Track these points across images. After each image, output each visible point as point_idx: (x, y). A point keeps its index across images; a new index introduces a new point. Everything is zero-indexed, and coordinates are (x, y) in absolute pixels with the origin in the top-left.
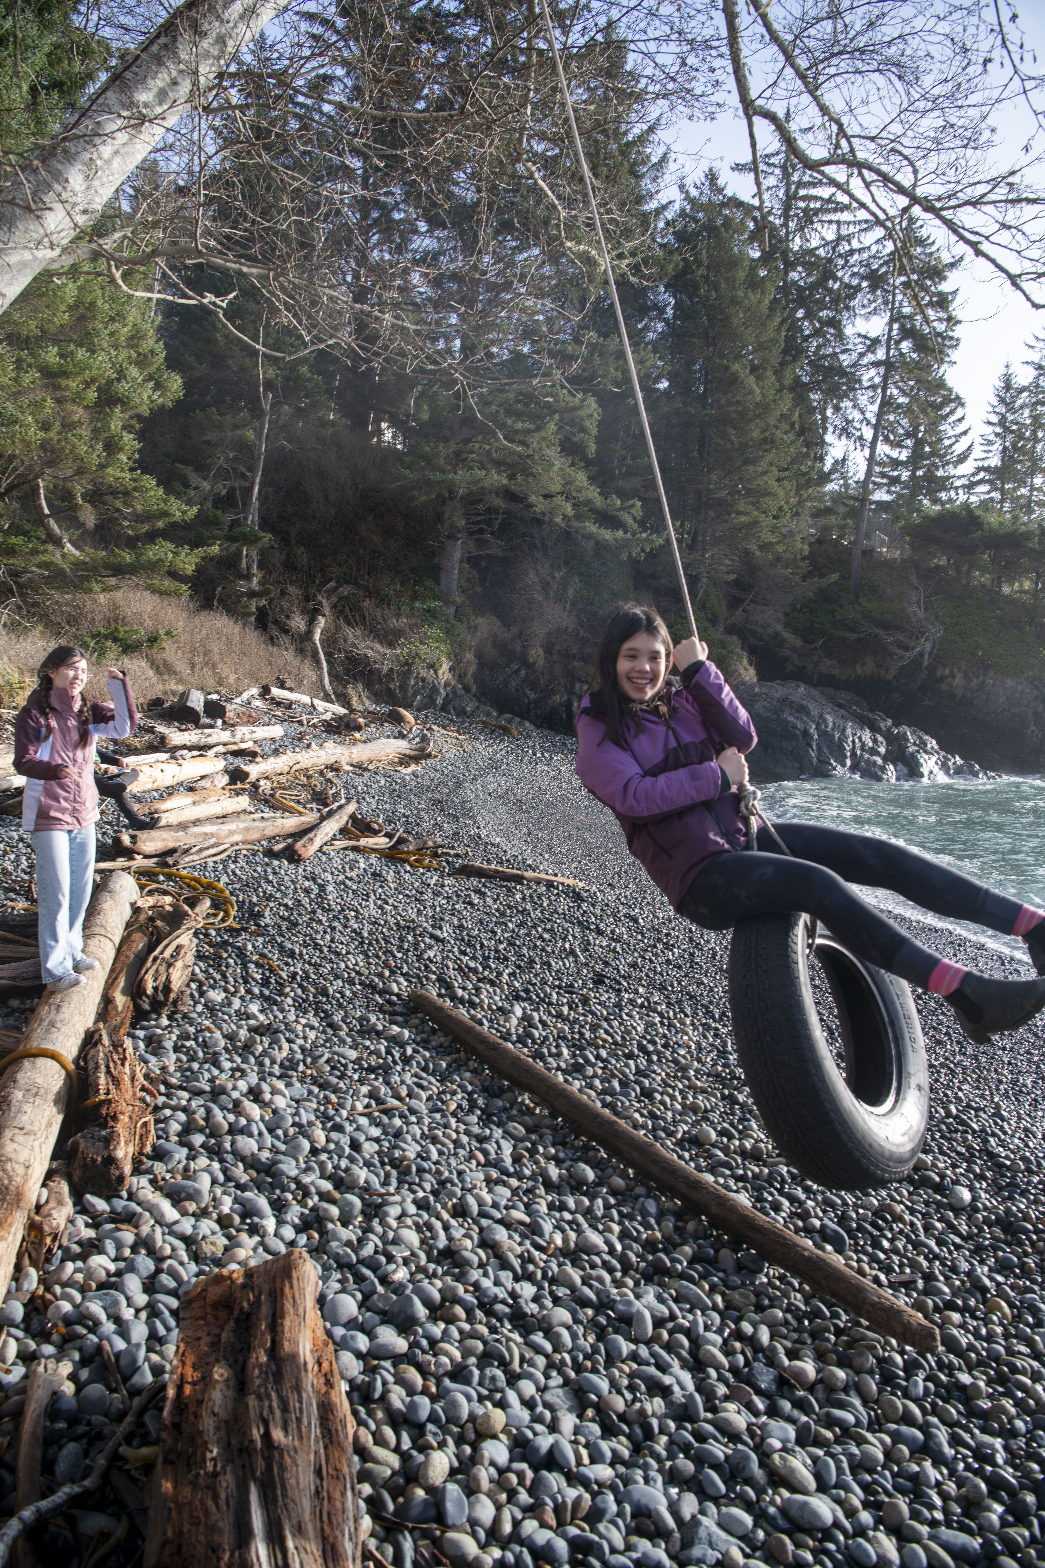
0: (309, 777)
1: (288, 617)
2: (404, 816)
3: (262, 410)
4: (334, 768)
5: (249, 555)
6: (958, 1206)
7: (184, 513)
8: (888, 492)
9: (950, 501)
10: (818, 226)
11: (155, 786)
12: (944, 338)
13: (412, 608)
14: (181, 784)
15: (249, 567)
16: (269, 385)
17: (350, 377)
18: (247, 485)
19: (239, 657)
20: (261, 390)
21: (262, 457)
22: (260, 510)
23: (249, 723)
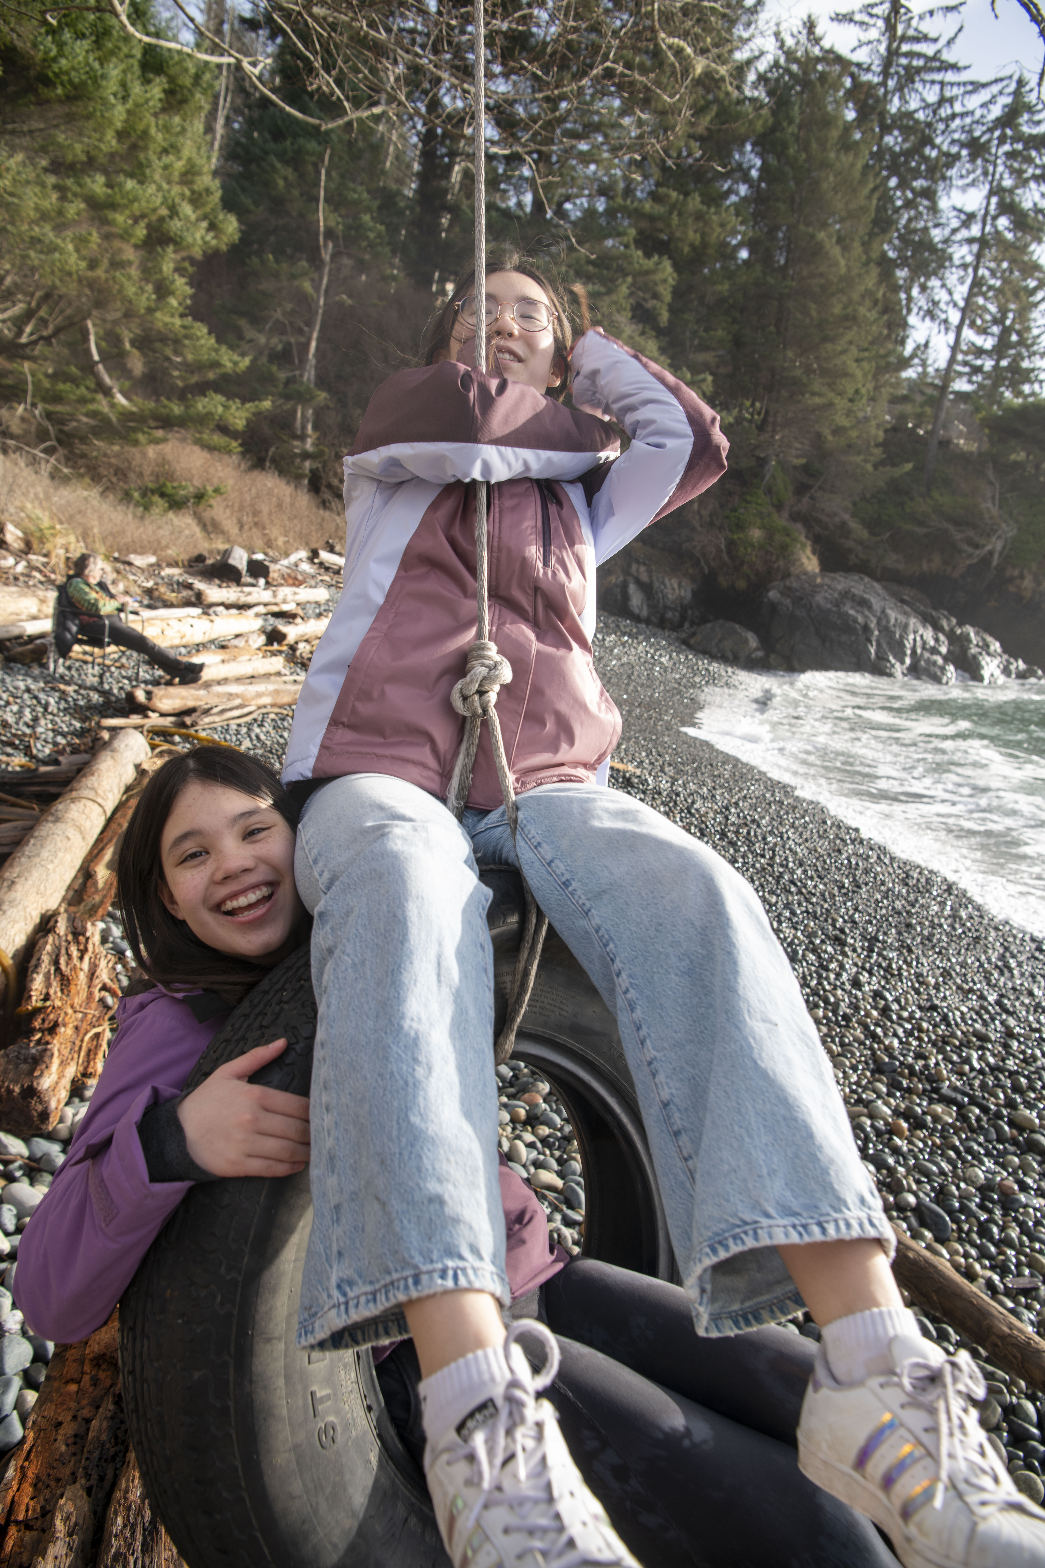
3: (322, 261)
5: (303, 415)
7: (236, 363)
8: (970, 382)
9: (1033, 394)
10: (919, 86)
11: (184, 641)
14: (212, 642)
15: (304, 427)
16: (330, 234)
17: (416, 232)
18: (303, 340)
19: (290, 519)
20: (321, 239)
21: (321, 311)
22: (316, 367)
23: (294, 585)
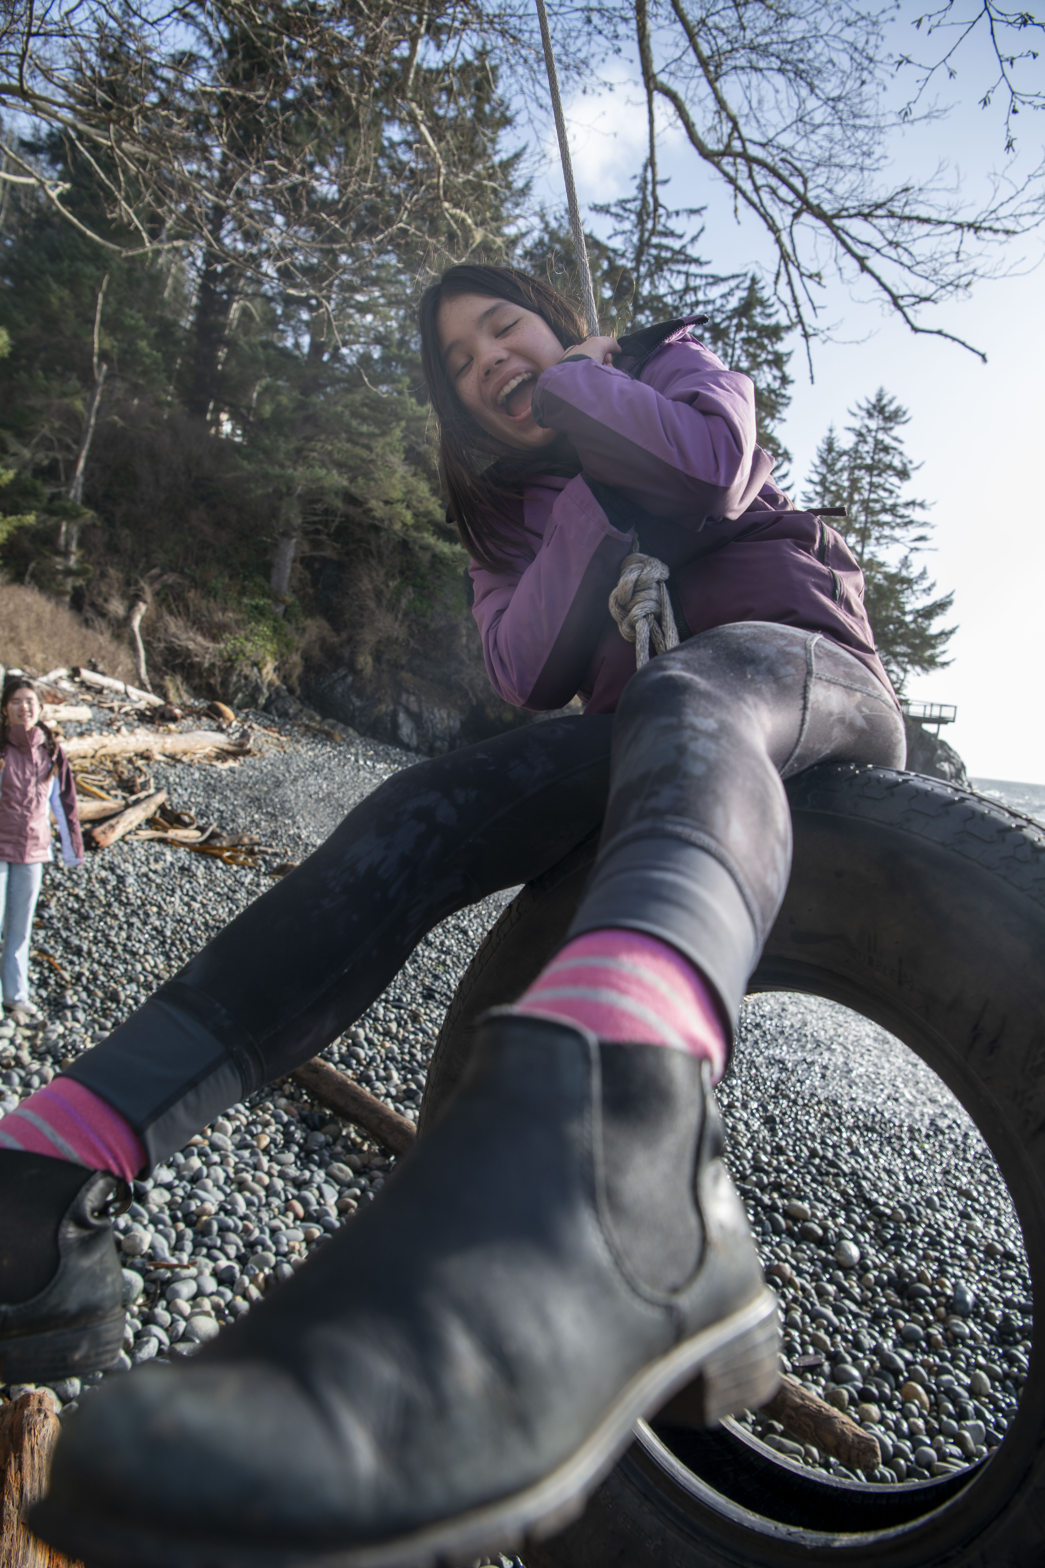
0: (115, 763)
1: (106, 600)
2: (218, 810)
3: (94, 382)
4: (145, 756)
5: (68, 531)
6: (847, 1264)
10: (667, 274)
12: (777, 395)
13: (240, 603)
15: (68, 544)
16: (104, 356)
17: (192, 362)
18: (71, 457)
19: (49, 636)
20: (95, 360)
21: (91, 430)
22: (84, 485)
23: (53, 703)
